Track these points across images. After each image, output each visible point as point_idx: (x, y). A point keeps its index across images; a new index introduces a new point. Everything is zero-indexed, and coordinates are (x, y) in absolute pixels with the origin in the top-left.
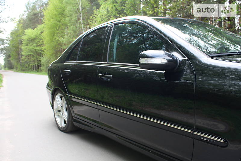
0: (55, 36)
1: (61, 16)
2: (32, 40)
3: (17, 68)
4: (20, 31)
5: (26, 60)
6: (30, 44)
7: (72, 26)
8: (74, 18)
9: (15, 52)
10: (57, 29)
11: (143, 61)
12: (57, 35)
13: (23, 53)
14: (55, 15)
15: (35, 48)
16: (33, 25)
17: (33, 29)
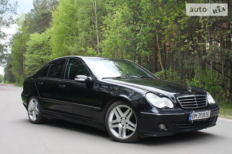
0: (64, 44)
1: (71, 18)
2: (38, 47)
3: (19, 81)
4: (26, 34)
5: (29, 71)
6: (36, 52)
7: (84, 31)
8: (87, 22)
9: (17, 61)
10: (67, 34)
11: (76, 79)
12: (66, 42)
13: (26, 63)
14: (66, 17)
15: (41, 57)
16: (40, 28)
17: (40, 34)
